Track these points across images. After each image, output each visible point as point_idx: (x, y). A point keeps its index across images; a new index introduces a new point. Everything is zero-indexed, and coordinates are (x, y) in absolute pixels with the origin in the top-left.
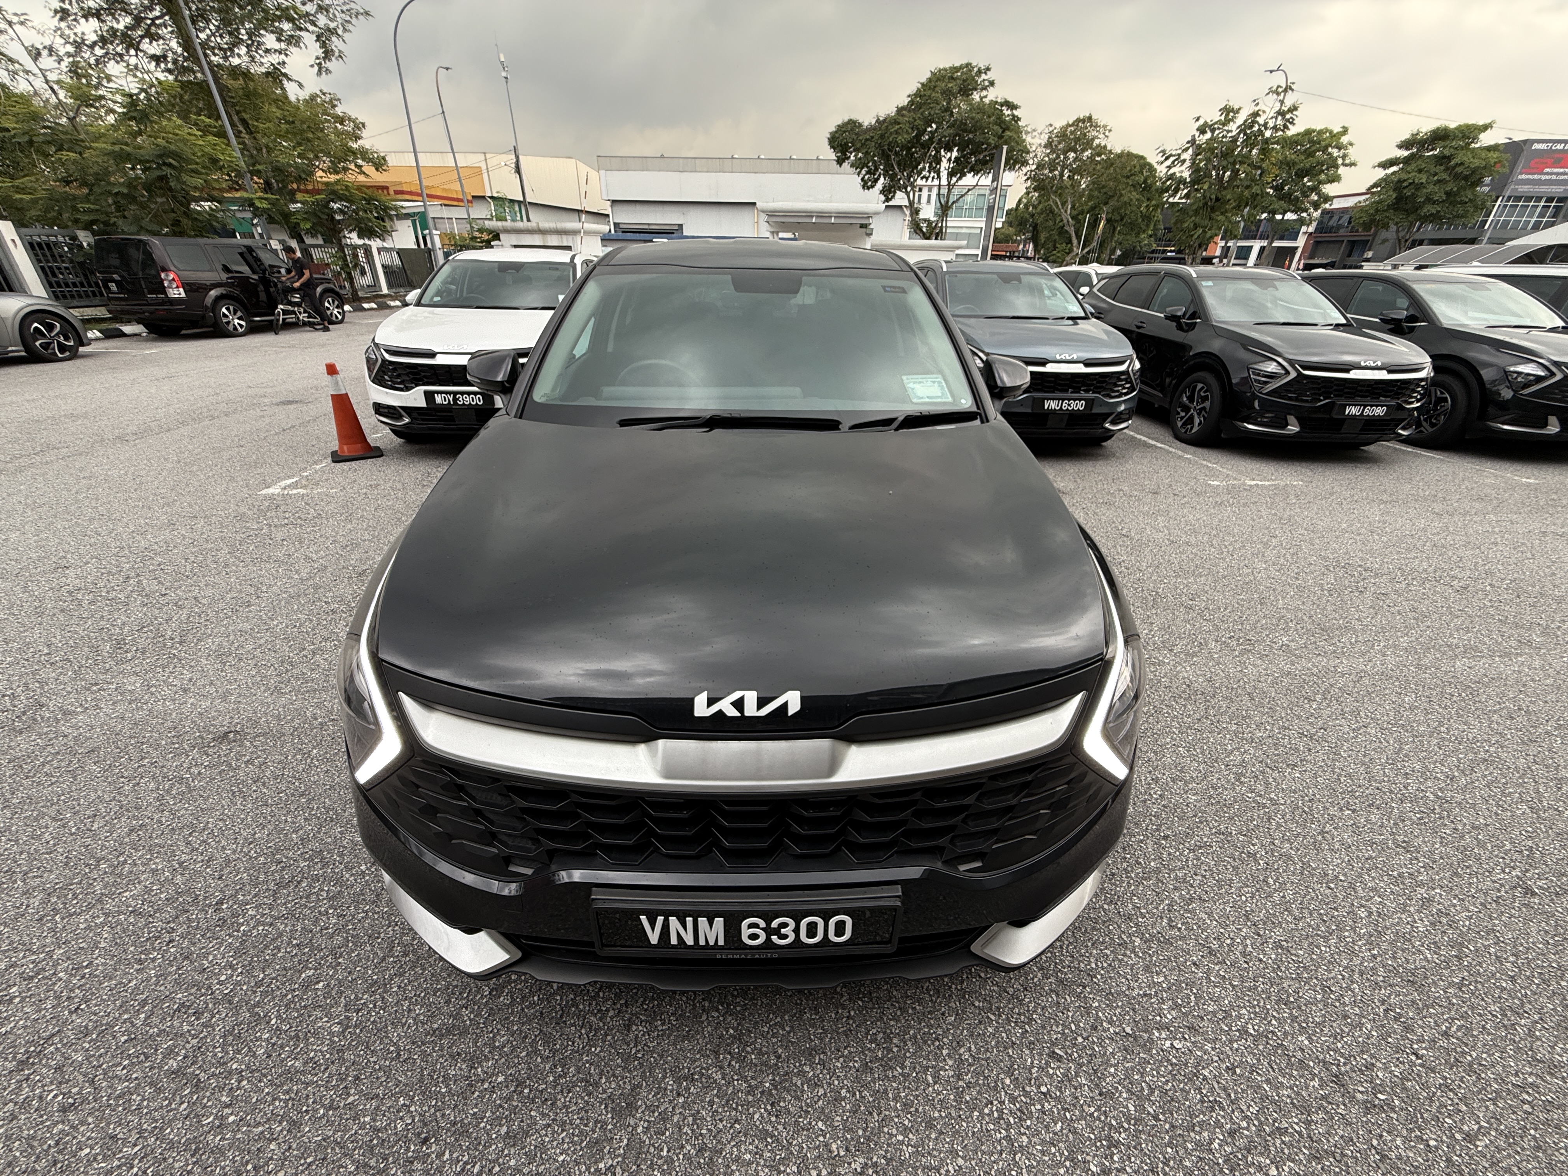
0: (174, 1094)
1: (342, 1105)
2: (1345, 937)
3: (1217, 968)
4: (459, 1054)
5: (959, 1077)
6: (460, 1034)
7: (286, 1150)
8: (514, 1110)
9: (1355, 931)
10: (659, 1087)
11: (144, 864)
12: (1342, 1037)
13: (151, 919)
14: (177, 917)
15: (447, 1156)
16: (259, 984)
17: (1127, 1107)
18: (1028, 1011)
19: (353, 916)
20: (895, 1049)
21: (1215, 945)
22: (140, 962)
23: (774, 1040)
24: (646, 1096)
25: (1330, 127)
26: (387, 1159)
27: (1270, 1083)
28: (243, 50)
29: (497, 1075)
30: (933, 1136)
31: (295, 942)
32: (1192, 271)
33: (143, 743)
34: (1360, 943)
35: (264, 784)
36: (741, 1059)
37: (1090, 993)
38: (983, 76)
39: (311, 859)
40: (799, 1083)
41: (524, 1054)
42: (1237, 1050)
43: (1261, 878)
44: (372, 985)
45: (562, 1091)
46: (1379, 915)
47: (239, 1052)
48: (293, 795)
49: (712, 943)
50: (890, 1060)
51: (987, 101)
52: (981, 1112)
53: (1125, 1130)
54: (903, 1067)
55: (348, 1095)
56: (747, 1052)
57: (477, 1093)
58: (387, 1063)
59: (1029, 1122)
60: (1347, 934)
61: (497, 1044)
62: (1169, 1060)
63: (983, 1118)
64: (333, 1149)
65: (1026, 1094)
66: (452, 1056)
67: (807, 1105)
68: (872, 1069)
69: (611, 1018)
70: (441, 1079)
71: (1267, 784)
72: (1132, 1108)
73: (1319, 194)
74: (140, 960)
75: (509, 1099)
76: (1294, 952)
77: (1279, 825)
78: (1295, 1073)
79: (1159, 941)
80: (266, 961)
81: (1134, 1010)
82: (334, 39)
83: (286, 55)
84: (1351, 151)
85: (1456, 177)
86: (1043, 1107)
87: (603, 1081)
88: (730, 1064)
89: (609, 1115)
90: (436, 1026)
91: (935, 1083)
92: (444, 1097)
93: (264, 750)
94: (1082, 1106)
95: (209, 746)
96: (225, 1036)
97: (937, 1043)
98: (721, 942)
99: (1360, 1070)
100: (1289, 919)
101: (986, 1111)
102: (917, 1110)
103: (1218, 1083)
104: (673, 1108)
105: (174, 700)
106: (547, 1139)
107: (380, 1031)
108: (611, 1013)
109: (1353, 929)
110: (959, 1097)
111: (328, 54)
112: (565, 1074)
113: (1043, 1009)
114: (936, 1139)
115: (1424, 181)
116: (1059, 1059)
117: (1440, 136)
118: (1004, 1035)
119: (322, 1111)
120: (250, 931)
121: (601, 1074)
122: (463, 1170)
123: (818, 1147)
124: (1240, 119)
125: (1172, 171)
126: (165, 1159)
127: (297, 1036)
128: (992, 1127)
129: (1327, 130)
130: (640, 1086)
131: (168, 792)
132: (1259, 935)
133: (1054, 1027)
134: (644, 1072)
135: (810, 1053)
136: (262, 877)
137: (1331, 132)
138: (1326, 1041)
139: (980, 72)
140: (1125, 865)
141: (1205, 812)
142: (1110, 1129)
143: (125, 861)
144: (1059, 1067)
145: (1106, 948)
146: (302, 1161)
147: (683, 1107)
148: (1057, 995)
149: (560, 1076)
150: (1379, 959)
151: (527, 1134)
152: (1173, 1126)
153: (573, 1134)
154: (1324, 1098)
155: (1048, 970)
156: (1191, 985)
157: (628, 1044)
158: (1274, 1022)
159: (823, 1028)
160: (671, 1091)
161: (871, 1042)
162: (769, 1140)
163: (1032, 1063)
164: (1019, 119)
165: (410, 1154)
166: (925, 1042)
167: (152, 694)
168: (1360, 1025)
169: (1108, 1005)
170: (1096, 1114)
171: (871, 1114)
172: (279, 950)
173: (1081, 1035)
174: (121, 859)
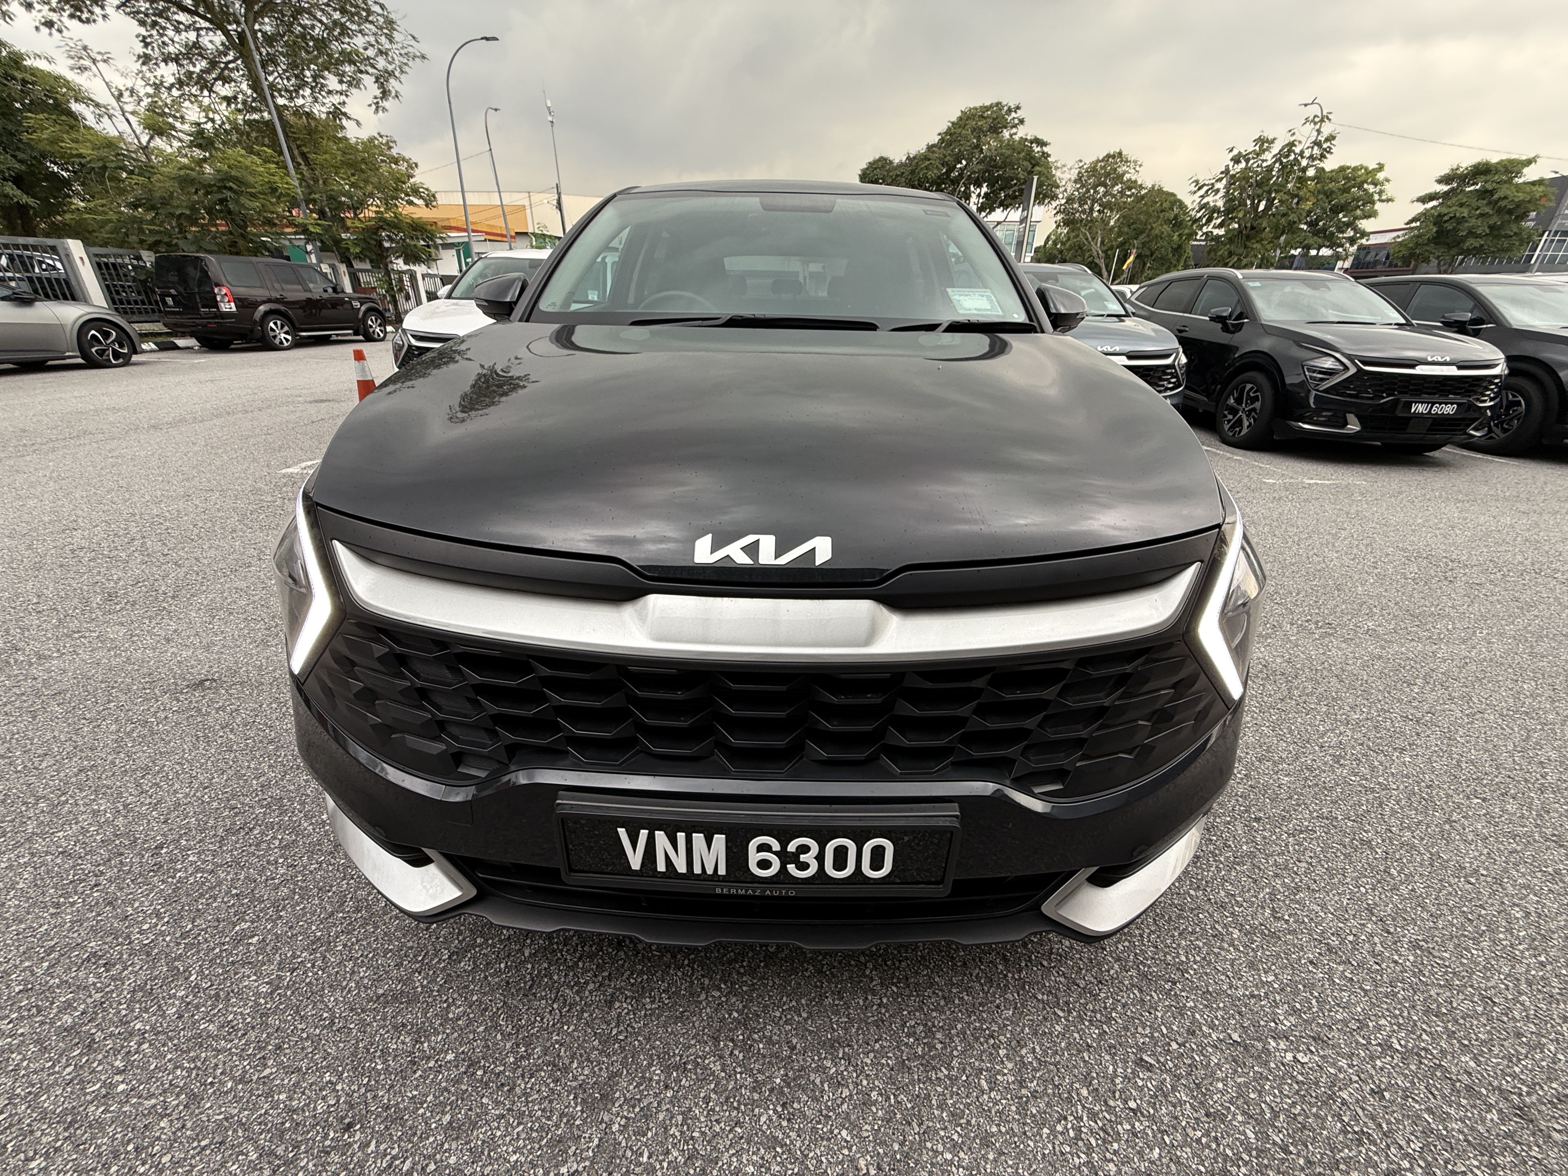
0: (61, 1055)
1: (255, 1078)
2: (1500, 940)
3: (1341, 968)
4: (404, 1025)
5: (1021, 1084)
6: (408, 1002)
7: (178, 1129)
8: (462, 1096)
9: (1512, 934)
10: (643, 1077)
11: (85, 805)
12: (1519, 1060)
13: (80, 862)
14: (109, 860)
15: (372, 1147)
16: (184, 936)
17: (1245, 1134)
18: (1105, 1008)
19: (305, 867)
20: (939, 1046)
21: (1335, 942)
22: (57, 905)
23: (788, 1027)
24: (626, 1086)
25: (1365, 164)
26: (299, 1147)
27: (1433, 1113)
28: (308, 92)
29: (447, 1052)
30: (991, 1156)
31: (234, 891)
32: (1239, 274)
33: (113, 688)
34: (1521, 947)
35: (232, 731)
36: (747, 1048)
37: (1182, 991)
38: (1013, 115)
39: (268, 806)
40: (818, 1081)
41: (481, 1029)
42: (1382, 1069)
43: (1382, 868)
44: (313, 943)
45: (523, 1076)
46: (1539, 916)
47: (146, 1010)
48: (261, 742)
49: (710, 871)
50: (933, 1058)
51: (1016, 138)
52: (1053, 1130)
53: (1246, 1164)
54: (949, 1068)
55: (265, 1066)
56: (754, 1040)
57: (419, 1073)
58: (318, 1031)
59: (1116, 1146)
60: (1502, 936)
61: (451, 1016)
62: (1293, 1077)
63: (1055, 1137)
64: (235, 1131)
65: (1110, 1109)
66: (396, 1028)
67: (828, 1108)
68: (910, 1068)
69: (591, 992)
70: (378, 1054)
71: (1373, 769)
72: (1251, 1135)
73: (1356, 230)
74: (58, 903)
75: (457, 1081)
76: (1436, 954)
77: (1393, 812)
78: (1464, 1102)
79: (1263, 933)
80: (198, 910)
81: (1240, 1013)
82: (392, 80)
83: (347, 96)
84: (1387, 187)
85: (1500, 211)
86: (1133, 1127)
87: (575, 1065)
88: (732, 1052)
89: (579, 1108)
90: (381, 991)
91: (991, 1089)
92: (380, 1074)
93: (239, 698)
94: (1184, 1128)
95: (182, 693)
96: (134, 991)
97: (992, 1041)
98: (722, 871)
99: (1550, 1102)
100: (1425, 915)
101: (1059, 1128)
102: (969, 1123)
103: (1363, 1109)
104: (659, 1103)
105: (154, 649)
106: (499, 1133)
107: (315, 995)
108: (591, 986)
109: (1509, 931)
110: (1022, 1109)
111: (385, 94)
112: (529, 1055)
113: (1124, 1006)
114: (995, 1160)
115: (1465, 215)
116: (1149, 1068)
117: (1481, 170)
118: (1076, 1035)
119: (229, 1085)
120: (186, 878)
121: (573, 1057)
122: (390, 1166)
123: (842, 1163)
124: (1276, 149)
125: (1205, 201)
126: (32, 1132)
127: (217, 995)
128: (1068, 1149)
129: (1362, 167)
130: (618, 1074)
131: (129, 734)
132: (1388, 932)
133: (1140, 1029)
134: (626, 1057)
135: (832, 1045)
136: (212, 822)
137: (1366, 169)
138: (1498, 1064)
139: (1010, 111)
140: (1211, 847)
141: (1302, 794)
142: (1225, 1161)
143: (67, 801)
144: (1150, 1078)
145: (1197, 939)
146: (195, 1144)
147: (671, 1102)
148: (1141, 991)
149: (522, 1057)
150: (1549, 967)
151: (474, 1126)
152: (1309, 1162)
153: (531, 1129)
154: (1509, 1135)
155: (1126, 961)
156: (1310, 987)
157: (608, 1023)
158: (1424, 1037)
159: (848, 1016)
160: (658, 1082)
161: (908, 1036)
162: (779, 1150)
163: (1115, 1071)
164: (1049, 156)
165: (328, 1143)
166: (977, 1039)
167: (133, 642)
168: (1541, 1047)
169: (1206, 1006)
170: (1204, 1140)
171: (909, 1124)
172: (215, 900)
173: (1176, 1040)
174: (63, 798)
